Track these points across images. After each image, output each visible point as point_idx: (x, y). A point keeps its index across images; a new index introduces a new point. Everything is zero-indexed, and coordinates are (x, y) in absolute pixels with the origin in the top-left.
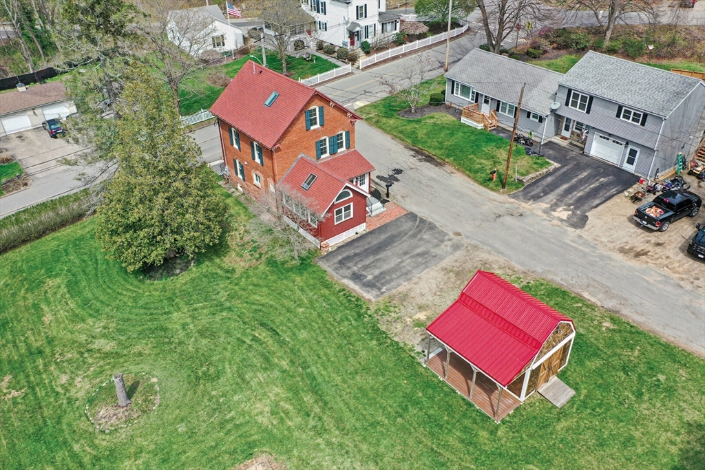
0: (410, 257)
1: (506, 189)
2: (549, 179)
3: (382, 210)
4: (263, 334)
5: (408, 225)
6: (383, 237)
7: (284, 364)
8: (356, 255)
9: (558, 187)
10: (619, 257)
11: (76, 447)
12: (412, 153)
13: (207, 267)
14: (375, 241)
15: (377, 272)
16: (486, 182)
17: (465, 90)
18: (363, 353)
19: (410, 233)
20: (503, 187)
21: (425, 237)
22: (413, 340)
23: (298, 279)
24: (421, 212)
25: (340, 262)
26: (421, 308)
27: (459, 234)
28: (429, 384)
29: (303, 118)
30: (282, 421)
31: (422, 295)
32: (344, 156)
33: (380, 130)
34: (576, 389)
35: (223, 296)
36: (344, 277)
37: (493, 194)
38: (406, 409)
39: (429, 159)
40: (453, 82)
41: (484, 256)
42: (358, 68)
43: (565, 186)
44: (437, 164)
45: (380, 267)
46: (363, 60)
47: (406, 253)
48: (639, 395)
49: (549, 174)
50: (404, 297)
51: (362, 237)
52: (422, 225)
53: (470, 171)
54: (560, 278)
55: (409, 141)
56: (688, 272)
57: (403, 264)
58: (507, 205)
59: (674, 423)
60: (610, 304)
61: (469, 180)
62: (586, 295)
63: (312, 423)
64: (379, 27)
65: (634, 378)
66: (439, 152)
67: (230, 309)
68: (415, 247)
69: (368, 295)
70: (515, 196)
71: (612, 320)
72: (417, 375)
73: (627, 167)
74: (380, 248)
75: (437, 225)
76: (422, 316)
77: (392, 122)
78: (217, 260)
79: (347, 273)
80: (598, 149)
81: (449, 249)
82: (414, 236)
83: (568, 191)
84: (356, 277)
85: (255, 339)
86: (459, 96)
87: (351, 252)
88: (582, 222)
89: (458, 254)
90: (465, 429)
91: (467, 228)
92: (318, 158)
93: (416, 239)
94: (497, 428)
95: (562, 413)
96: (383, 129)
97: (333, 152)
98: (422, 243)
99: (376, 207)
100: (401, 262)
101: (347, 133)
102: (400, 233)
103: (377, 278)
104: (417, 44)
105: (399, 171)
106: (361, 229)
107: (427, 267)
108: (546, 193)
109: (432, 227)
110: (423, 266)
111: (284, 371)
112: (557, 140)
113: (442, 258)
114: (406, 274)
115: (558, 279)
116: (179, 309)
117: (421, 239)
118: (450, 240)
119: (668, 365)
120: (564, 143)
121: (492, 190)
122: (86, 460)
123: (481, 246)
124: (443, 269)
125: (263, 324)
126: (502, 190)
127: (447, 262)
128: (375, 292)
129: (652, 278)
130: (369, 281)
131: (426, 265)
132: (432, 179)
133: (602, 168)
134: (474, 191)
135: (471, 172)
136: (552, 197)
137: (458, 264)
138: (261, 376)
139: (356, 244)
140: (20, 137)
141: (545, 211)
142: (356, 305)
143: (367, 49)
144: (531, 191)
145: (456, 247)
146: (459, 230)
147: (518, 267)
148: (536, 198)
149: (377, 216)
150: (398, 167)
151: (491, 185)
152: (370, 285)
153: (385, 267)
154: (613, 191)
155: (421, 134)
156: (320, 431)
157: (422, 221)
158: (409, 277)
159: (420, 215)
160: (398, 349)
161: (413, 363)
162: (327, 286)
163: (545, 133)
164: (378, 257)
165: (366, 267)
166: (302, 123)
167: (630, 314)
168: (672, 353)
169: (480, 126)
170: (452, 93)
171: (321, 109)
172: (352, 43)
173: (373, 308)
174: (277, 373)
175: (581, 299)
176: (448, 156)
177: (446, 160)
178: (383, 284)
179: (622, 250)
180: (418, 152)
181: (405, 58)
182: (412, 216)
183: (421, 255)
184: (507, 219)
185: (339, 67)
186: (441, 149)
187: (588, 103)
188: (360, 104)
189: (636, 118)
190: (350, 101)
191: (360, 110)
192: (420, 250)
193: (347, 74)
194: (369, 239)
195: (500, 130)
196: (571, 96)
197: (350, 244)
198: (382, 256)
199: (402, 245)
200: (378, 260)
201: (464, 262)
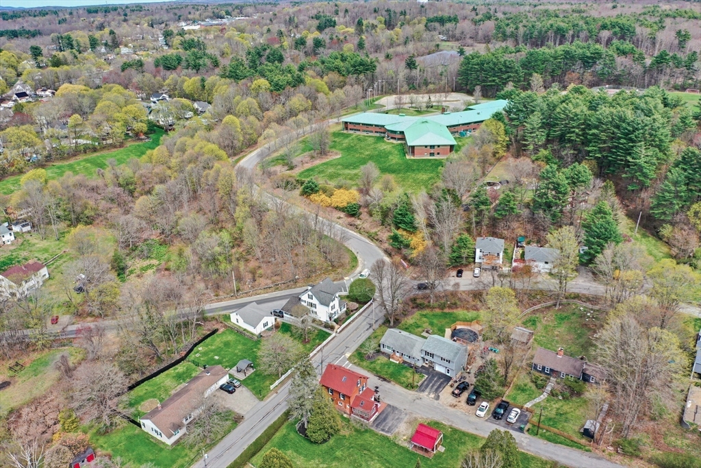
0: (395, 420)
2: (426, 383)
3: (380, 405)
4: (366, 452)
5: (389, 409)
6: (384, 415)
7: (377, 458)
8: (379, 423)
9: (429, 385)
10: (450, 408)
12: (378, 378)
15: (388, 427)
16: (407, 387)
17: (388, 347)
18: (395, 451)
19: (391, 412)
21: (396, 412)
22: (406, 445)
24: (391, 403)
25: (376, 426)
26: (404, 435)
27: (405, 409)
28: (414, 454)
31: (403, 431)
32: (365, 390)
33: (362, 367)
34: (445, 448)
35: (347, 444)
36: (380, 431)
37: (410, 392)
38: (410, 461)
39: (384, 380)
40: (383, 345)
41: (414, 416)
42: (337, 333)
43: (431, 385)
44: (389, 382)
47: (393, 419)
48: (459, 446)
49: (425, 381)
50: (398, 433)
51: (378, 417)
52: (394, 408)
54: (437, 418)
55: (375, 372)
56: (467, 409)
58: (416, 395)
60: (450, 424)
61: (401, 387)
62: (443, 422)
64: (339, 310)
65: (457, 442)
66: (387, 376)
67: (352, 447)
68: (395, 416)
69: (389, 435)
70: (417, 391)
71: (451, 428)
72: (410, 452)
73: (447, 374)
74: (385, 419)
76: (405, 438)
77: (365, 363)
79: (380, 429)
80: (438, 368)
82: (393, 413)
83: (432, 386)
84: (383, 430)
85: (365, 454)
86: (386, 349)
87: (377, 422)
88: (438, 398)
89: (408, 416)
90: (425, 462)
91: (407, 407)
92: (359, 394)
94: (432, 460)
95: (443, 453)
100: (393, 423)
102: (388, 413)
103: (389, 429)
105: (377, 387)
106: (377, 414)
108: (426, 388)
109: (397, 408)
112: (424, 365)
114: (396, 426)
116: (337, 451)
118: (403, 412)
119: (464, 437)
120: (427, 366)
121: (409, 390)
123: (412, 412)
124: (405, 422)
125: (365, 450)
126: (412, 390)
127: (405, 420)
129: (459, 413)
131: (400, 422)
132: (389, 389)
133: (441, 375)
134: (404, 391)
135: (401, 384)
136: (428, 390)
137: (408, 420)
138: (372, 463)
139: (378, 419)
140: (214, 396)
141: (427, 396)
142: (387, 438)
143: (337, 322)
144: (421, 388)
145: (406, 414)
147: (425, 417)
148: (423, 391)
149: (380, 408)
150: (376, 385)
152: (387, 432)
153: (390, 425)
154: (445, 384)
155: (378, 368)
159: (391, 405)
160: (403, 448)
161: (408, 450)
162: (377, 435)
163: (420, 364)
165: (384, 426)
167: (455, 426)
168: (465, 434)
169: (398, 362)
170: (383, 348)
172: (331, 320)
173: (392, 438)
175: (442, 424)
177: (391, 379)
178: (391, 431)
179: (450, 406)
180: (380, 377)
181: (354, 323)
182: (389, 405)
183: (398, 419)
184: (417, 401)
185: (330, 334)
186: (387, 375)
187: (432, 355)
188: (348, 355)
189: (447, 361)
190: (343, 353)
191: (349, 359)
192: (397, 417)
193: (334, 337)
194: (381, 416)
195: (405, 362)
196: (427, 353)
197: (376, 419)
198: (387, 421)
199: (390, 417)
200: (386, 423)
201: (410, 419)
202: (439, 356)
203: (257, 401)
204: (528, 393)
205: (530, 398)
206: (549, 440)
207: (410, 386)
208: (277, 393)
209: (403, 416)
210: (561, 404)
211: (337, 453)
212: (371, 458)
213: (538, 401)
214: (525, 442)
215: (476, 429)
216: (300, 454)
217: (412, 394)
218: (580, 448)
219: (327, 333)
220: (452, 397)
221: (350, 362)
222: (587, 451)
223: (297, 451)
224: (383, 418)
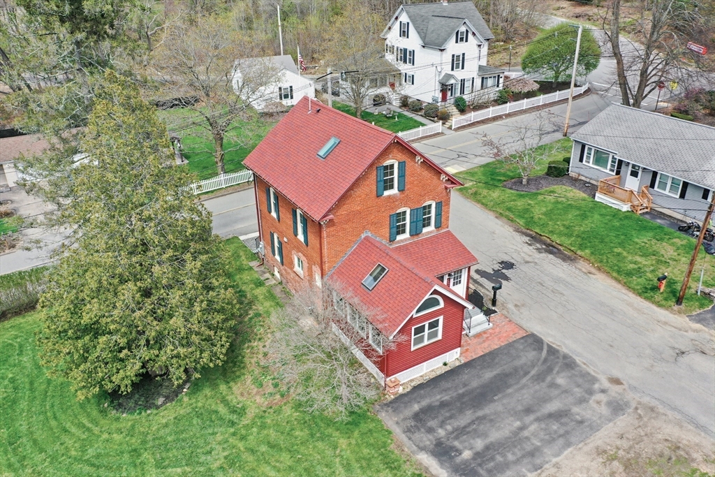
0: (538, 420)
1: (683, 307)
3: (486, 326)
5: (528, 356)
6: (488, 375)
8: (443, 405)
12: (527, 239)
13: (206, 398)
14: (476, 381)
15: (479, 444)
16: (648, 291)
17: (600, 158)
19: (533, 372)
20: (679, 302)
21: (560, 381)
23: (343, 442)
24: (550, 336)
25: (416, 416)
27: (617, 381)
29: (373, 176)
32: (431, 240)
33: (479, 205)
35: (216, 459)
36: (422, 449)
37: (662, 314)
39: (551, 249)
40: (583, 146)
41: (671, 431)
42: (450, 128)
44: (565, 258)
45: (484, 435)
46: (457, 119)
47: (528, 411)
51: (454, 372)
53: (618, 272)
55: (522, 222)
57: (526, 433)
58: (691, 335)
61: (619, 286)
64: (478, 82)
66: (567, 241)
68: (546, 400)
70: (700, 319)
74: (481, 397)
75: (578, 359)
77: (495, 194)
78: (223, 387)
79: (428, 440)
81: (604, 410)
82: (540, 378)
84: (442, 452)
86: (591, 165)
87: (436, 398)
89: (623, 422)
91: (630, 372)
92: (392, 240)
93: (544, 385)
96: (483, 204)
97: (415, 232)
98: (555, 392)
99: (476, 321)
100: (522, 429)
101: (439, 205)
102: (516, 370)
103: (480, 457)
104: (525, 103)
105: (509, 266)
106: (453, 357)
107: (568, 445)
109: (569, 364)
110: (561, 441)
113: (594, 428)
114: (532, 454)
117: (553, 385)
118: (603, 391)
121: (660, 306)
123: (661, 409)
124: (600, 452)
126: (676, 308)
127: (604, 437)
130: (466, 463)
131: (567, 439)
132: (558, 280)
134: (630, 305)
135: (623, 275)
137: (624, 444)
139: (444, 384)
143: (462, 108)
145: (617, 408)
146: (616, 373)
149: (478, 335)
150: (506, 258)
151: (658, 297)
153: (495, 436)
155: (538, 212)
157: (552, 351)
158: (538, 461)
159: (547, 339)
162: (392, 464)
164: (480, 413)
165: (460, 432)
166: (371, 184)
169: (625, 208)
170: (581, 160)
171: (402, 166)
172: (444, 99)
176: (581, 247)
177: (579, 252)
180: (535, 238)
181: (510, 120)
182: (534, 341)
183: (556, 416)
184: (696, 359)
186: (569, 236)
188: (453, 170)
192: (552, 407)
193: (439, 134)
194: (465, 377)
197: (435, 382)
198: (487, 410)
199: (522, 393)
200: (481, 419)
201: (639, 440)
209: (596, 407)
224: (475, 384)
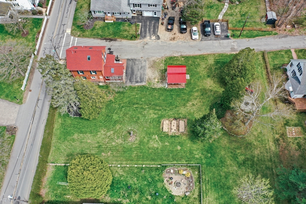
0: (140, 70)
1: (137, 38)
2: (143, 29)
4: (136, 106)
5: (130, 63)
6: (130, 69)
8: (131, 77)
9: (146, 30)
10: (171, 42)
11: (134, 147)
12: (105, 40)
15: (139, 78)
16: (131, 39)
17: (99, 12)
18: (156, 94)
19: (134, 65)
20: (136, 38)
21: (137, 63)
22: (160, 86)
24: (129, 57)
25: (130, 81)
26: (155, 79)
27: (142, 58)
28: (171, 90)
30: (158, 114)
31: (152, 76)
33: (87, 38)
34: (189, 74)
35: (117, 106)
36: (135, 84)
38: (172, 97)
39: (111, 40)
40: (94, 11)
41: (152, 59)
42: (47, 15)
43: (148, 29)
44: (115, 40)
45: (138, 77)
47: (138, 70)
48: (196, 68)
49: (141, 28)
50: (149, 79)
51: (126, 73)
52: (133, 60)
53: (125, 38)
55: (100, 37)
56: (184, 37)
57: (141, 73)
58: (142, 43)
59: (203, 69)
60: (179, 54)
61: (127, 40)
62: (175, 55)
63: (163, 110)
65: (194, 66)
67: (123, 107)
68: (138, 67)
69: (143, 84)
70: (140, 39)
71: (183, 57)
72: (168, 90)
73: (155, 16)
74: (133, 73)
75: (135, 58)
76: (156, 80)
77: (87, 33)
79: (134, 83)
80: (146, 14)
81: (144, 63)
83: (149, 30)
84: (137, 82)
85: (136, 108)
86: (98, 14)
87: (129, 78)
88: (158, 38)
89: (147, 62)
90: (183, 92)
93: (136, 65)
94: (186, 89)
95: (191, 79)
96: (87, 37)
97: (105, 59)
98: (138, 65)
100: (140, 72)
102: (132, 66)
103: (140, 79)
105: (110, 49)
107: (146, 70)
108: (146, 33)
109: (136, 60)
110: (145, 70)
111: (148, 108)
112: (134, 15)
113: (146, 66)
114: (144, 74)
115: (168, 55)
116: (113, 116)
117: (137, 64)
118: (142, 60)
119: (195, 60)
120: (136, 15)
121: (135, 40)
122: (138, 146)
123: (149, 57)
124: (149, 68)
125: (134, 104)
126: (137, 39)
127: (147, 66)
128: (144, 82)
129: (180, 43)
130: (140, 81)
132: (119, 46)
133: (151, 19)
134: (131, 43)
135: (126, 38)
136: (148, 34)
137: (150, 65)
138: (146, 112)
139: (128, 75)
141: (150, 39)
142: (144, 87)
143: (42, 6)
144: (142, 35)
145: (145, 61)
146: (141, 56)
147: (159, 57)
148: (145, 37)
150: (108, 48)
151: (133, 39)
152: (141, 82)
153: (139, 75)
154: (157, 25)
156: (165, 110)
158: (145, 74)
160: (160, 89)
161: (165, 90)
162: (135, 88)
163: (130, 16)
164: (135, 75)
165: (136, 79)
167: (184, 54)
168: (195, 57)
169: (112, 22)
170: (95, 14)
172: (35, 7)
173: (148, 85)
174: (148, 109)
175: (175, 57)
176: (115, 36)
177: (116, 38)
178: (143, 79)
179: (171, 40)
182: (128, 60)
183: (141, 68)
184: (146, 46)
185: (42, 20)
186: (111, 35)
187: (140, 5)
188: (69, 31)
189: (154, 5)
190: (64, 32)
191: (72, 34)
192: (140, 67)
193: (48, 20)
194: (128, 72)
195: (117, 19)
196: (135, 5)
197: (126, 76)
198: (135, 74)
199: (136, 69)
200: (136, 75)
201: (150, 63)
202: (146, 4)
203: (18, 107)
204: (215, 8)
205: (219, 11)
206: (247, 37)
207: (134, 37)
208: (30, 91)
209: (144, 64)
210: (239, 7)
211: (114, 117)
212: (142, 108)
213: (225, 12)
214: (235, 45)
215: (200, 50)
216: (86, 133)
217: (137, 42)
218: (270, 34)
219: (39, 19)
220: (168, 33)
221: (75, 36)
222: (275, 34)
223: (81, 132)
224: (130, 72)
